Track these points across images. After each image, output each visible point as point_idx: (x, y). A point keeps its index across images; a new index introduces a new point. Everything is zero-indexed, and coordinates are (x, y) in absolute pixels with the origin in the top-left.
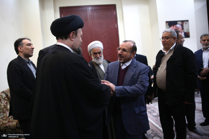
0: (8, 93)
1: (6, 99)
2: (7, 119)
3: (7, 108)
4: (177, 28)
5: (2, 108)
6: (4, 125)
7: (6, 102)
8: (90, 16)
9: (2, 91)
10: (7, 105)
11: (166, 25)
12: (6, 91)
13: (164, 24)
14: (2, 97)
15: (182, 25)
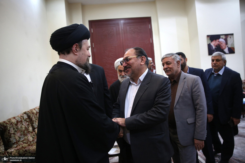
0: (31, 114)
1: (28, 120)
2: (28, 142)
3: (28, 131)
4: (220, 43)
5: (23, 131)
6: (23, 149)
7: (27, 123)
8: (122, 30)
9: (24, 111)
10: (29, 127)
11: (207, 39)
12: (28, 111)
13: (205, 38)
14: (23, 118)
15: (226, 40)
